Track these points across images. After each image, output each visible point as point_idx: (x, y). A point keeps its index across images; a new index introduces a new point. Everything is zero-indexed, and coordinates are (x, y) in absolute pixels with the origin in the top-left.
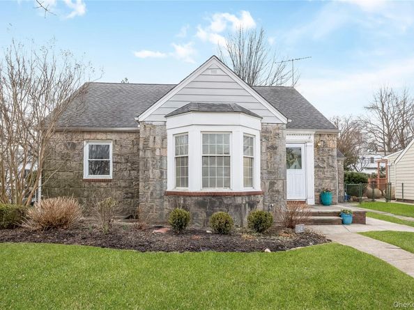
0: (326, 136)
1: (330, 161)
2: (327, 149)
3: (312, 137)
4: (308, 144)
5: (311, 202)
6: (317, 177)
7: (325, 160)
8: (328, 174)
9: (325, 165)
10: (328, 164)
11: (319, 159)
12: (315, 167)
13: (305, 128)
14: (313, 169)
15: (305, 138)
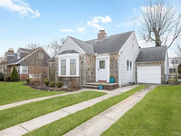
0: (114, 55)
1: (116, 65)
2: (114, 60)
3: (109, 56)
4: (107, 59)
5: (108, 81)
6: (111, 72)
7: (114, 64)
8: (115, 70)
9: (114, 67)
10: (115, 66)
11: (111, 64)
12: (110, 68)
13: (106, 52)
14: (109, 68)
15: (106, 57)
